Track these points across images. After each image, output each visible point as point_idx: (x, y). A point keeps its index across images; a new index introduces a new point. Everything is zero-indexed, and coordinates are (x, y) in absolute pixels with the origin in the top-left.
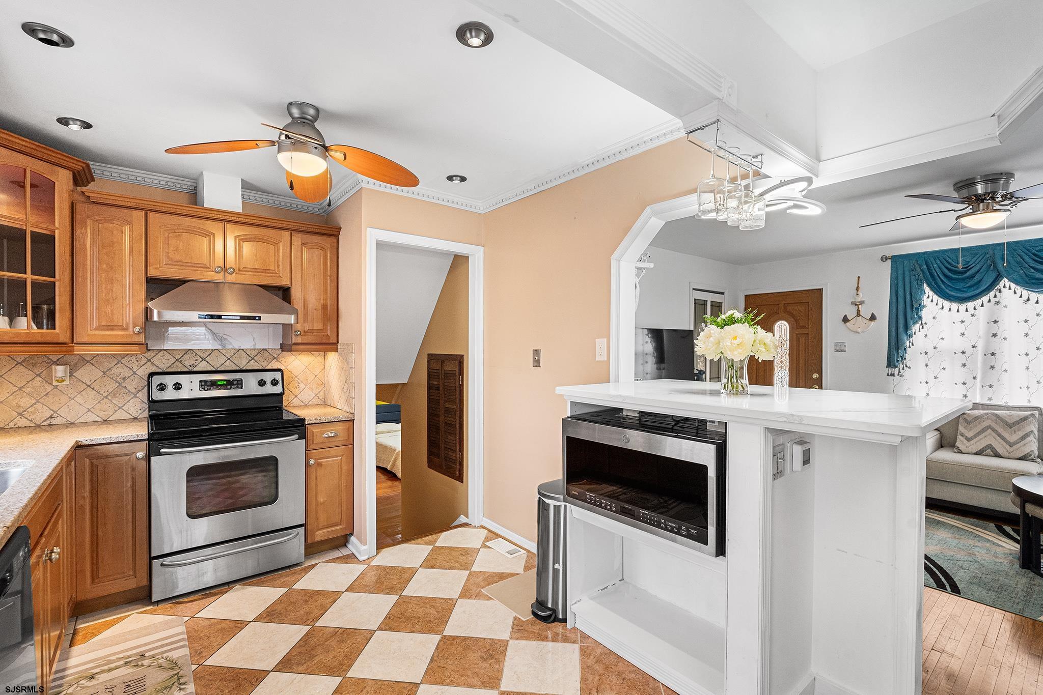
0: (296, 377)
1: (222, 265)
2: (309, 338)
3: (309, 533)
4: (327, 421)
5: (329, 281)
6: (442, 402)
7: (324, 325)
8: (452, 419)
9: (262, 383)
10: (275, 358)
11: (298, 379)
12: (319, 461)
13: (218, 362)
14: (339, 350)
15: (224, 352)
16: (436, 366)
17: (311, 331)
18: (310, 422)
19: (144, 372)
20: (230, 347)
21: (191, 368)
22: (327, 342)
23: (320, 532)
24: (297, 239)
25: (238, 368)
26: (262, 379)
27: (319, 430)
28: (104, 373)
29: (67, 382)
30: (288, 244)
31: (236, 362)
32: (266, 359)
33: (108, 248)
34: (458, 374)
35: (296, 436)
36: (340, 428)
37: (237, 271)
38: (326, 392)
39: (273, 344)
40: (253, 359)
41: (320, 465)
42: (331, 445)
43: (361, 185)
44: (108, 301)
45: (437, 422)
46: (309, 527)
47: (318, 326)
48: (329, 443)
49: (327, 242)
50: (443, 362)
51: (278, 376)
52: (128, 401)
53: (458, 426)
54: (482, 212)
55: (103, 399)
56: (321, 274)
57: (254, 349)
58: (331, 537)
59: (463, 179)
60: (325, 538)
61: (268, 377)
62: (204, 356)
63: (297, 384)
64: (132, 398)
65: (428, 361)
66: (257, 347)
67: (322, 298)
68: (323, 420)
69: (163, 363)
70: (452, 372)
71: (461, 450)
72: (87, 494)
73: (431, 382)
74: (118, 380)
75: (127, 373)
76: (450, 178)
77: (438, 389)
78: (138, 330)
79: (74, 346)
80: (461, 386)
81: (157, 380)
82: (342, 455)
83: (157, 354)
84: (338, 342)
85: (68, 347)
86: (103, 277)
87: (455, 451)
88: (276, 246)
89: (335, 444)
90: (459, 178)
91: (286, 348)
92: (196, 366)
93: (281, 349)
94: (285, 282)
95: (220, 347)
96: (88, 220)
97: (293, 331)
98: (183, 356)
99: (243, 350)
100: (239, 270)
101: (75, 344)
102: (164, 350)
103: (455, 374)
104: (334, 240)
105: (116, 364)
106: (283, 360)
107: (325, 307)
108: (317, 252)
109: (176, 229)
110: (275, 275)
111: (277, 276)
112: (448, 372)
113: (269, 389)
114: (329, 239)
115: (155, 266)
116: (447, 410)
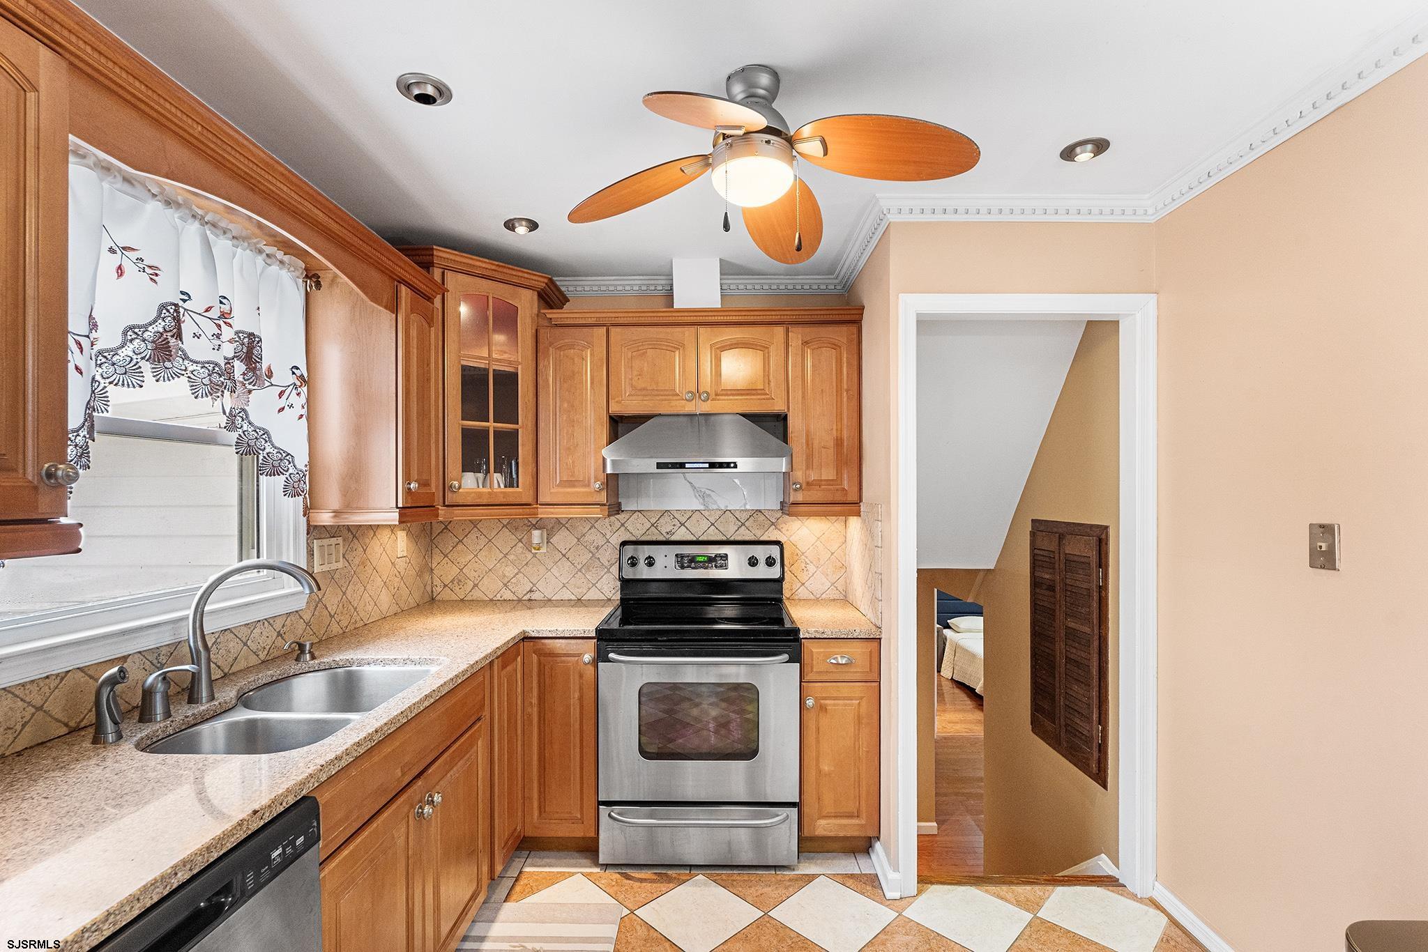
0: (803, 553)
1: (694, 389)
2: (815, 495)
3: (806, 820)
4: (834, 637)
5: (845, 399)
6: (1060, 615)
7: (839, 472)
8: (1083, 655)
9: (753, 562)
10: (773, 524)
11: (806, 557)
12: (822, 701)
13: (700, 530)
14: (862, 513)
15: (706, 514)
16: (1048, 544)
17: (818, 483)
18: (807, 636)
19: (616, 540)
20: (715, 507)
21: (668, 536)
22: (843, 499)
23: (823, 822)
24: (796, 336)
25: (724, 538)
26: (753, 556)
27: (822, 650)
28: (578, 540)
29: (543, 550)
30: (782, 347)
31: (721, 530)
32: (761, 526)
33: (570, 379)
34: (1094, 565)
35: (785, 657)
36: (858, 650)
37: (714, 397)
38: (848, 581)
39: (771, 502)
40: (743, 524)
41: (823, 709)
42: (841, 679)
43: (888, 220)
44: (569, 449)
45: (1050, 652)
46: (806, 810)
47: (828, 474)
48: (837, 676)
49: (840, 334)
50: (1061, 537)
51: (774, 551)
52: (602, 577)
53: (1095, 671)
54: (1151, 219)
55: (577, 573)
56: (833, 388)
57: (746, 510)
58: (841, 834)
59: (1100, 146)
60: (832, 834)
61: (761, 552)
62: (683, 520)
63: (803, 565)
64: (605, 574)
65: (1033, 534)
66: (748, 507)
67: (835, 427)
68: (828, 634)
69: (637, 528)
70: (1083, 560)
71: (1103, 719)
72: (535, 701)
73: (1037, 574)
74: (592, 549)
75: (601, 541)
76: (1068, 154)
77: (1051, 588)
78: (597, 486)
79: (537, 508)
80: (1103, 590)
81: (630, 551)
82: (861, 698)
83: (631, 516)
84: (861, 500)
85: (532, 508)
86: (565, 418)
87: (1088, 719)
88: (766, 351)
89: (847, 678)
90: (1089, 147)
91: (788, 508)
92: (674, 533)
93: (782, 509)
94: (778, 407)
95: (702, 508)
96: (550, 348)
97: (791, 483)
98: (658, 520)
99: (730, 511)
100: (716, 395)
101: (540, 505)
102: (639, 511)
103: (1089, 564)
104: (854, 329)
105: (590, 529)
106: (785, 527)
107: (839, 443)
108: (828, 354)
109: (640, 346)
110: (763, 397)
111: (767, 399)
112: (1072, 558)
113: (762, 572)
114: (845, 328)
115: (617, 399)
116: (1071, 634)
